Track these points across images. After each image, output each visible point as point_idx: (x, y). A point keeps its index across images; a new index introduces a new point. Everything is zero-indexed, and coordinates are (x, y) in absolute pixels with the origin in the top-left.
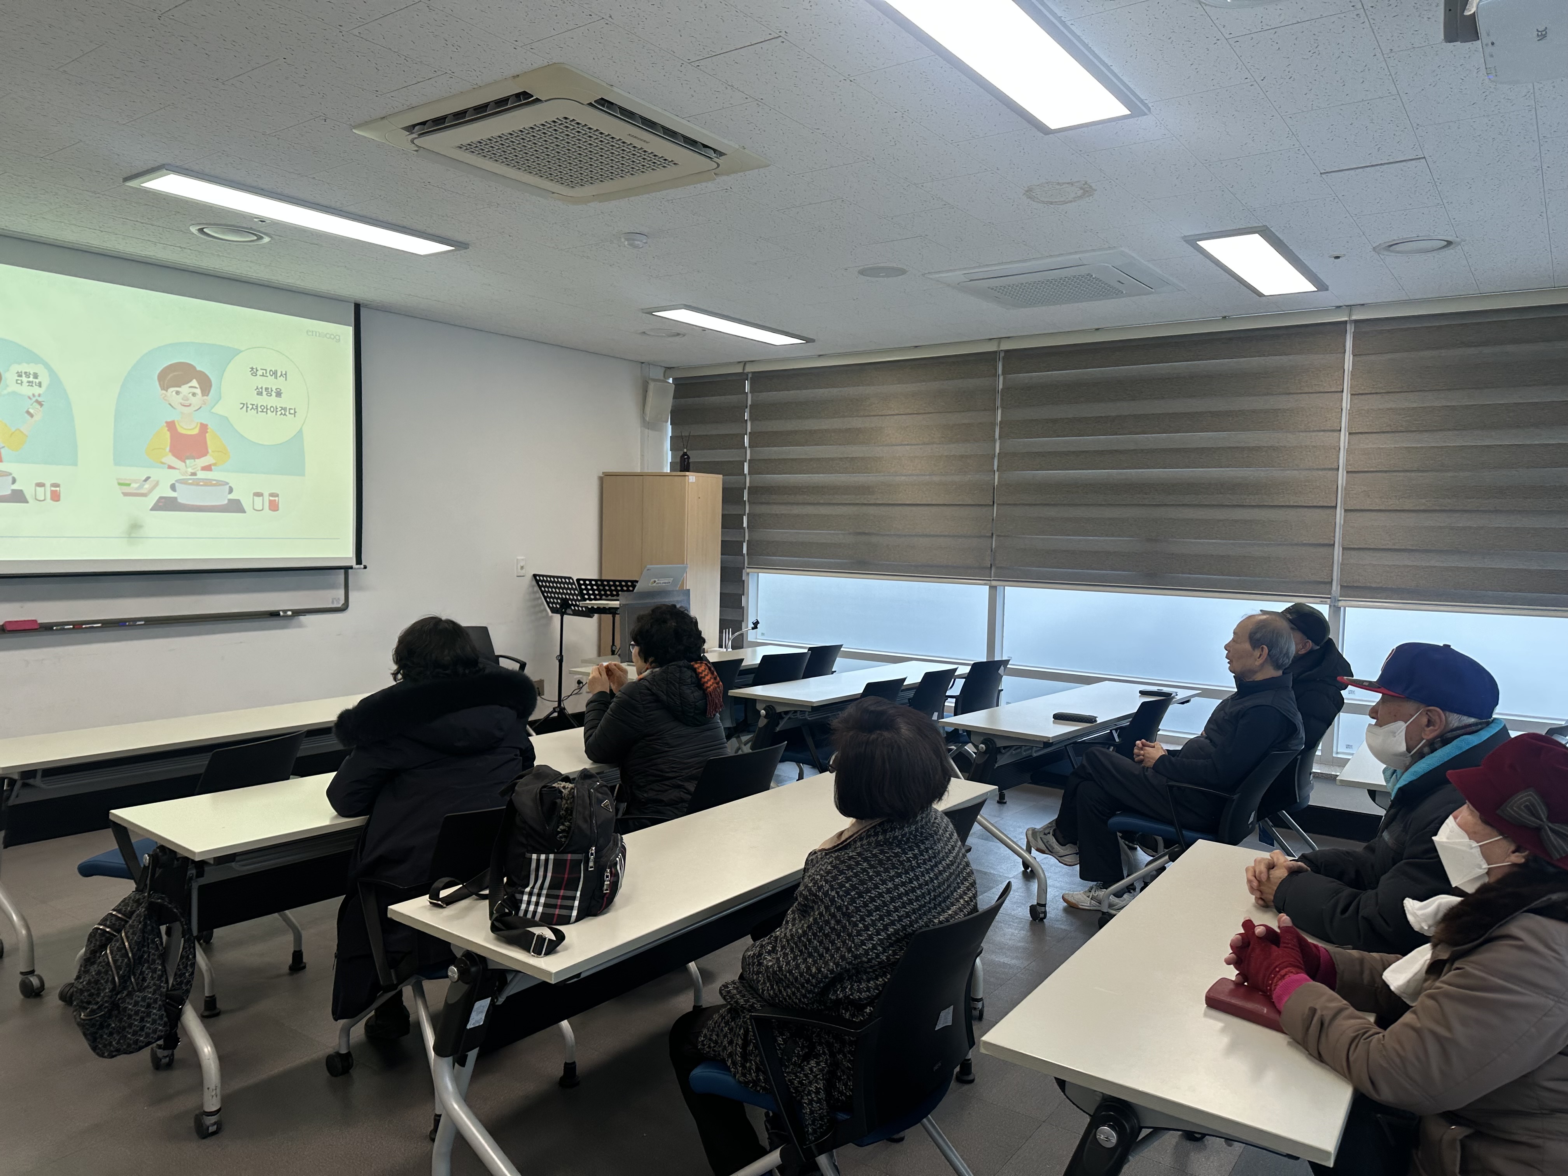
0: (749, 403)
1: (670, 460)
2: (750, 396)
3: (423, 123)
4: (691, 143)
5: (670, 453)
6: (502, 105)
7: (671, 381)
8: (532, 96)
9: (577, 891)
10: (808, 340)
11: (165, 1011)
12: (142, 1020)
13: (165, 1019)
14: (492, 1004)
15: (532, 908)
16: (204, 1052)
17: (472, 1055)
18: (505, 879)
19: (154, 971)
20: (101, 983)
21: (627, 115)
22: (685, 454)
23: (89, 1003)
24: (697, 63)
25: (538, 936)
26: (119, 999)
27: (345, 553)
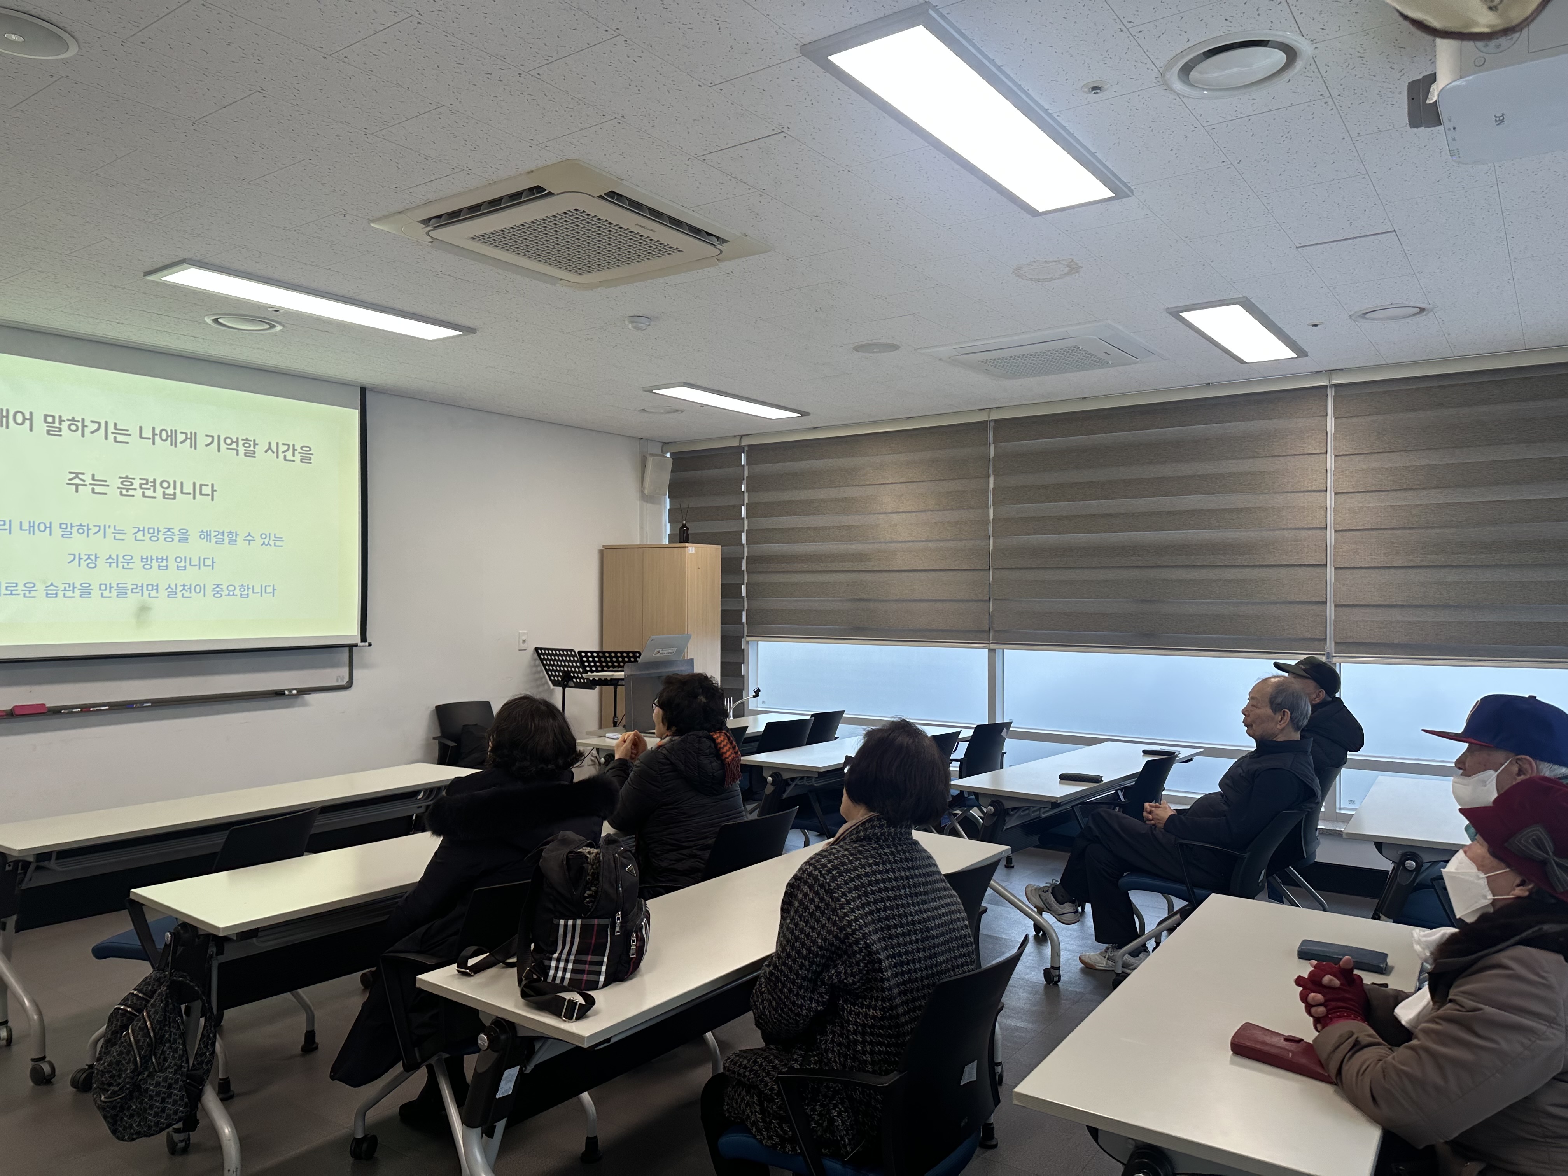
0: (746, 475)
1: (668, 532)
2: (746, 468)
3: (440, 217)
4: (696, 232)
5: (668, 525)
6: (515, 198)
7: (668, 455)
8: (545, 190)
9: (604, 956)
10: (804, 414)
11: (186, 1092)
12: (163, 1100)
13: (186, 1100)
14: (521, 1073)
15: (560, 974)
16: (224, 1132)
17: (501, 1126)
18: (533, 945)
19: (175, 1051)
20: (122, 1064)
21: (636, 206)
22: (684, 526)
23: (110, 1084)
24: (703, 158)
25: (569, 1000)
26: (141, 1080)
27: (350, 631)
